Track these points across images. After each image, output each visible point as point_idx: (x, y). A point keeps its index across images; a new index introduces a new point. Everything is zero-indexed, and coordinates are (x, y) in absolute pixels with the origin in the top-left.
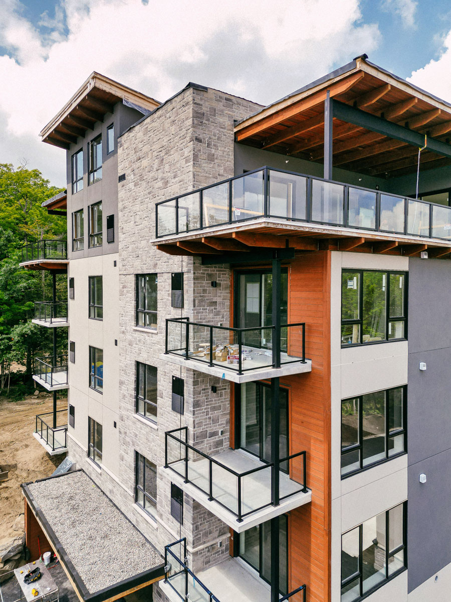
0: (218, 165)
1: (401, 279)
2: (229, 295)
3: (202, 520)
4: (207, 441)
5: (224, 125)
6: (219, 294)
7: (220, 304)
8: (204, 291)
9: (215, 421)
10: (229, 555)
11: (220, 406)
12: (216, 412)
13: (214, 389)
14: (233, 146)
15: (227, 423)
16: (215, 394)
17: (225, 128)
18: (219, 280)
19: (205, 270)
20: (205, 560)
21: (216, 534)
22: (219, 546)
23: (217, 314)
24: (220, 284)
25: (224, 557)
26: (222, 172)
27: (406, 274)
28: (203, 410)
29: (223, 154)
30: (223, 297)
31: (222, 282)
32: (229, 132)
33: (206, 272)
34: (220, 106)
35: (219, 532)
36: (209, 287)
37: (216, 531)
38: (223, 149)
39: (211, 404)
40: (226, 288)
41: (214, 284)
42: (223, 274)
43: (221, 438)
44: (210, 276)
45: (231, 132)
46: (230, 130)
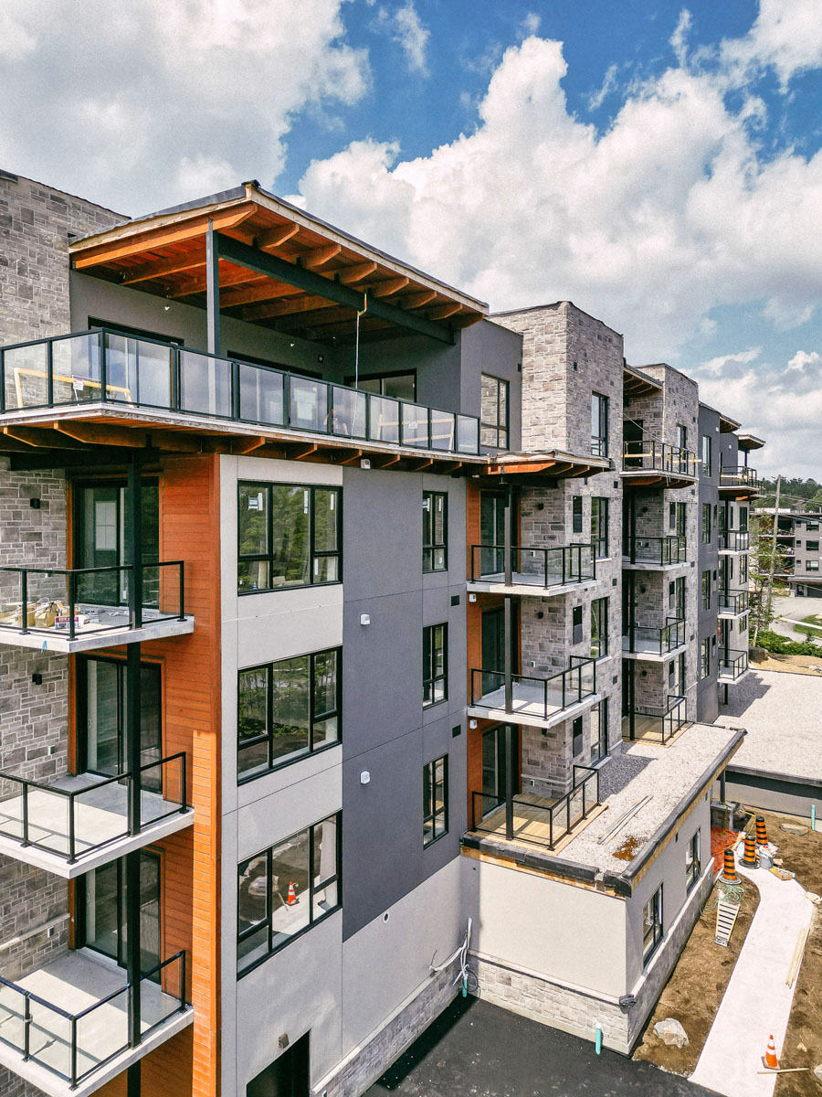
0: (40, 306)
1: (333, 497)
2: (65, 522)
3: (15, 898)
4: (25, 765)
5: (50, 241)
6: (44, 520)
7: (48, 536)
8: (17, 515)
9: (40, 731)
10: (67, 947)
11: (49, 707)
12: (41, 717)
13: (37, 679)
14: (67, 275)
15: (62, 734)
16: (39, 688)
17: (51, 246)
18: (45, 497)
19: (17, 480)
20: (23, 962)
21: (44, 916)
22: (49, 936)
23: (43, 553)
24: (47, 504)
25: (58, 953)
26: (47, 317)
27: (339, 490)
28: (17, 715)
29: (49, 286)
30: (53, 525)
31: (50, 500)
32: (60, 252)
33: (20, 483)
34: (41, 208)
35: (49, 914)
36: (26, 508)
37: (43, 912)
38: (47, 279)
39: (31, 705)
40: (59, 510)
41: (36, 504)
42: (52, 487)
43: (52, 759)
44: (27, 489)
45: (64, 253)
46: (60, 249)
